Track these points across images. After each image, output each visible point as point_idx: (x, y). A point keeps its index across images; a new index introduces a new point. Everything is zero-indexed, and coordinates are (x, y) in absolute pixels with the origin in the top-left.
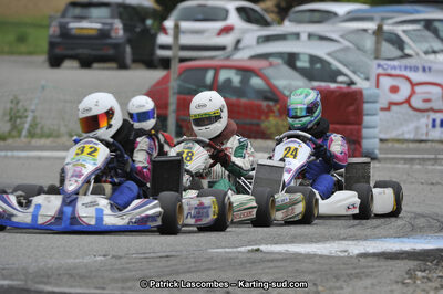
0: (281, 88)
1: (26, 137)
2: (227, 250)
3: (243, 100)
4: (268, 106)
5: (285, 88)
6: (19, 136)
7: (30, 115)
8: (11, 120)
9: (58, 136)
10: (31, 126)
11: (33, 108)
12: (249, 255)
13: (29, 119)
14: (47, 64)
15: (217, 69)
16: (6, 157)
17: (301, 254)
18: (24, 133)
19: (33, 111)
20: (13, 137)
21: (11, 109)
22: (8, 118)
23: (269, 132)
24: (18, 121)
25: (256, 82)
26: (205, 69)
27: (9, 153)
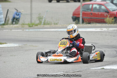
0: (110, 9)
1: (43, 24)
2: (95, 68)
3: (100, 13)
4: (106, 15)
5: (111, 9)
6: (41, 24)
7: (44, 18)
8: (39, 19)
9: (51, 24)
10: (44, 21)
11: (44, 17)
12: (101, 71)
13: (44, 20)
14: (48, 1)
15: (93, 4)
16: (38, 31)
17: (114, 69)
18: (42, 23)
19: (45, 18)
20: (39, 25)
21: (39, 17)
22: (38, 19)
23: (106, 22)
24: (41, 20)
25: (103, 7)
26: (90, 4)
27: (39, 30)
